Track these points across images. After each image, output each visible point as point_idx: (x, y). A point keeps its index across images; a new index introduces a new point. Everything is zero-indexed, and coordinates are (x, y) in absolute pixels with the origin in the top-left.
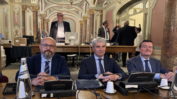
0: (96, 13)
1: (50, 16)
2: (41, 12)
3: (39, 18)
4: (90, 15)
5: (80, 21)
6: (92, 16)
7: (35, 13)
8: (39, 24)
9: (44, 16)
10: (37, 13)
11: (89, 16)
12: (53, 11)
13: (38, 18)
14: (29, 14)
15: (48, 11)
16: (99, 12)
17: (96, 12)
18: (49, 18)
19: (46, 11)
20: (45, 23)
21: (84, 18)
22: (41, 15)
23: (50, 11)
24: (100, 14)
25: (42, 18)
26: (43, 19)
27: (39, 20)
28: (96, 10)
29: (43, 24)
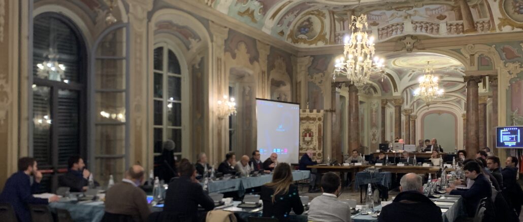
1: (419, 110)
2: (406, 107)
3: (404, 114)
5: (464, 115)
6: (483, 106)
7: (398, 108)
8: (403, 123)
9: (410, 112)
10: (400, 107)
13: (402, 115)
14: (391, 110)
15: (415, 104)
18: (417, 113)
19: (413, 105)
20: (411, 122)
22: (406, 111)
25: (407, 114)
26: (408, 116)
27: (403, 118)
29: (408, 123)
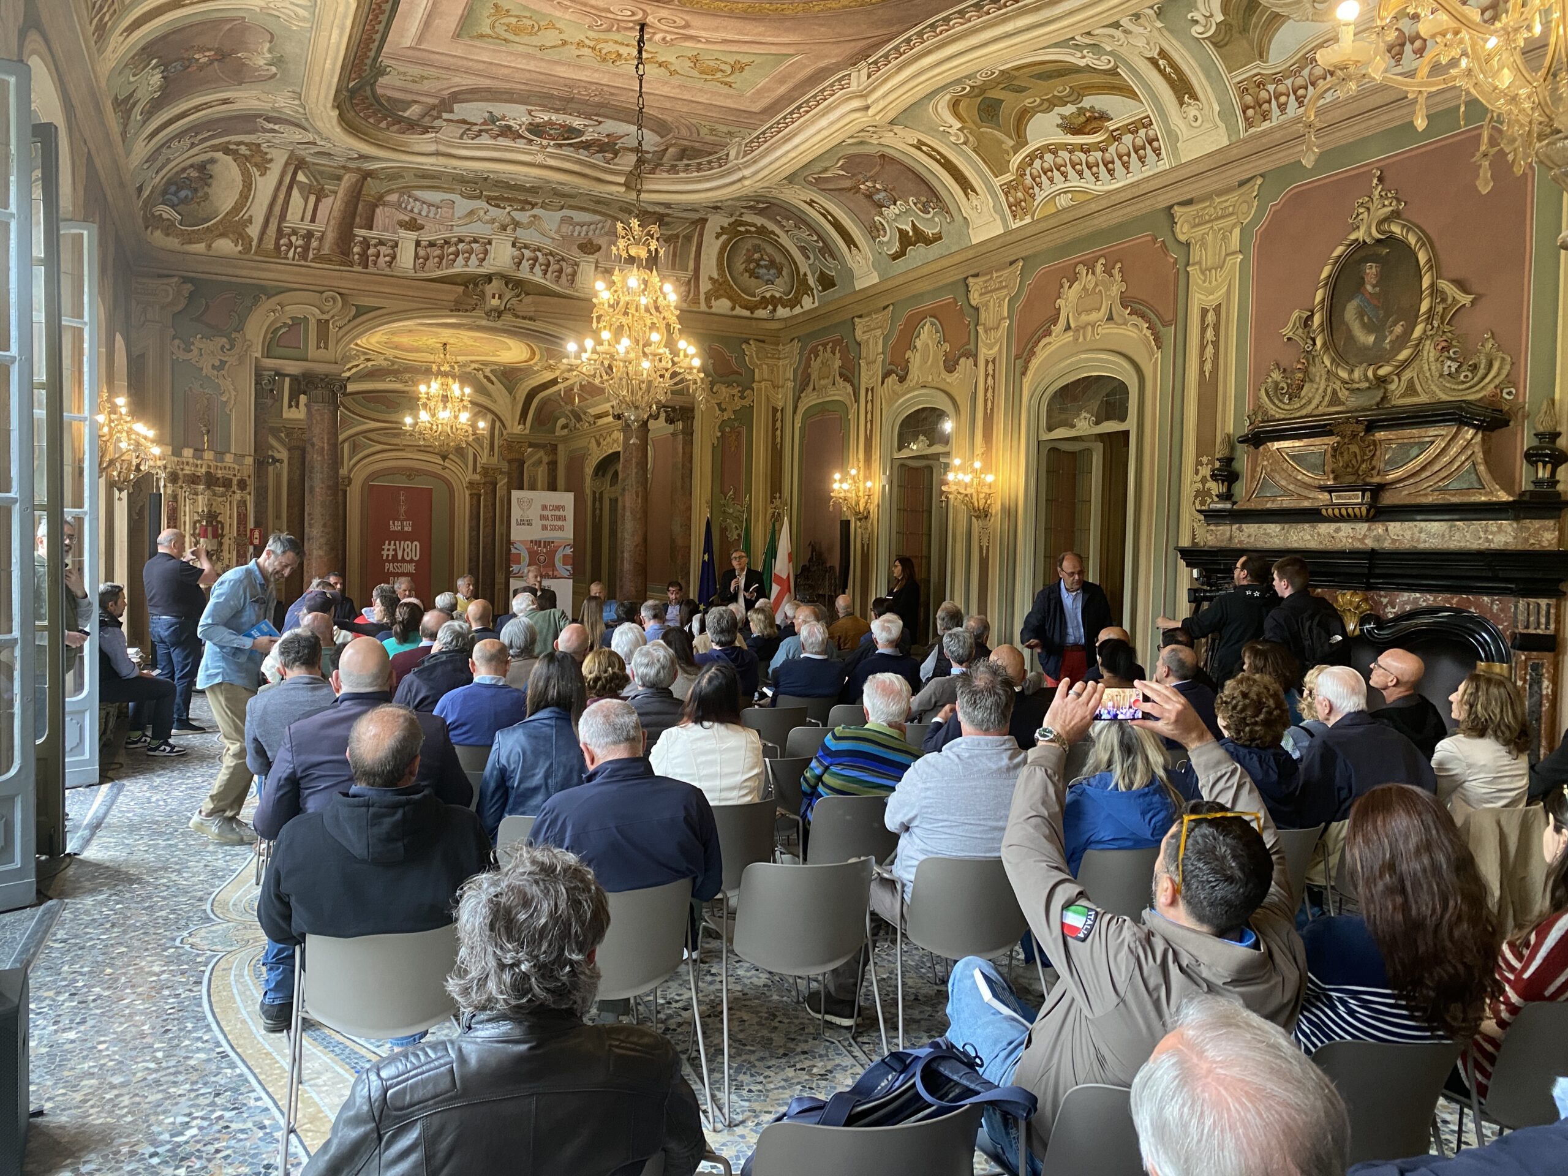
0: (531, 455)
4: (510, 462)
5: (471, 485)
6: (515, 465)
11: (505, 466)
12: (366, 447)
15: (347, 446)
16: (541, 453)
21: (486, 471)
23: (355, 449)
24: (546, 459)
28: (531, 445)
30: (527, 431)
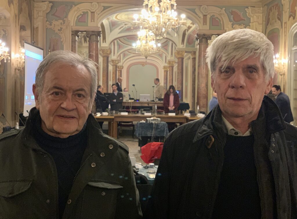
0: (186, 56)
1: (124, 62)
2: (112, 57)
3: (111, 64)
4: (178, 58)
5: (164, 67)
6: (180, 60)
7: (105, 58)
8: (110, 72)
9: (117, 62)
10: (108, 58)
11: (177, 60)
12: (128, 55)
13: (109, 65)
15: (122, 55)
16: (190, 55)
17: (186, 54)
18: (123, 64)
19: (120, 55)
20: (117, 72)
21: (170, 62)
22: (113, 61)
23: (124, 56)
24: (191, 57)
25: (114, 64)
26: (115, 67)
27: (111, 68)
28: (186, 52)
29: (115, 73)
30: (185, 47)
